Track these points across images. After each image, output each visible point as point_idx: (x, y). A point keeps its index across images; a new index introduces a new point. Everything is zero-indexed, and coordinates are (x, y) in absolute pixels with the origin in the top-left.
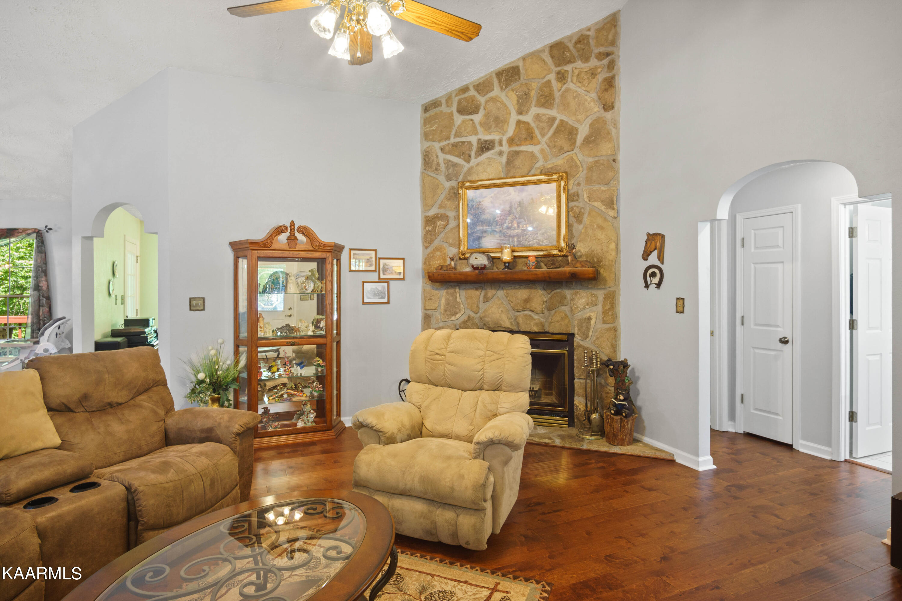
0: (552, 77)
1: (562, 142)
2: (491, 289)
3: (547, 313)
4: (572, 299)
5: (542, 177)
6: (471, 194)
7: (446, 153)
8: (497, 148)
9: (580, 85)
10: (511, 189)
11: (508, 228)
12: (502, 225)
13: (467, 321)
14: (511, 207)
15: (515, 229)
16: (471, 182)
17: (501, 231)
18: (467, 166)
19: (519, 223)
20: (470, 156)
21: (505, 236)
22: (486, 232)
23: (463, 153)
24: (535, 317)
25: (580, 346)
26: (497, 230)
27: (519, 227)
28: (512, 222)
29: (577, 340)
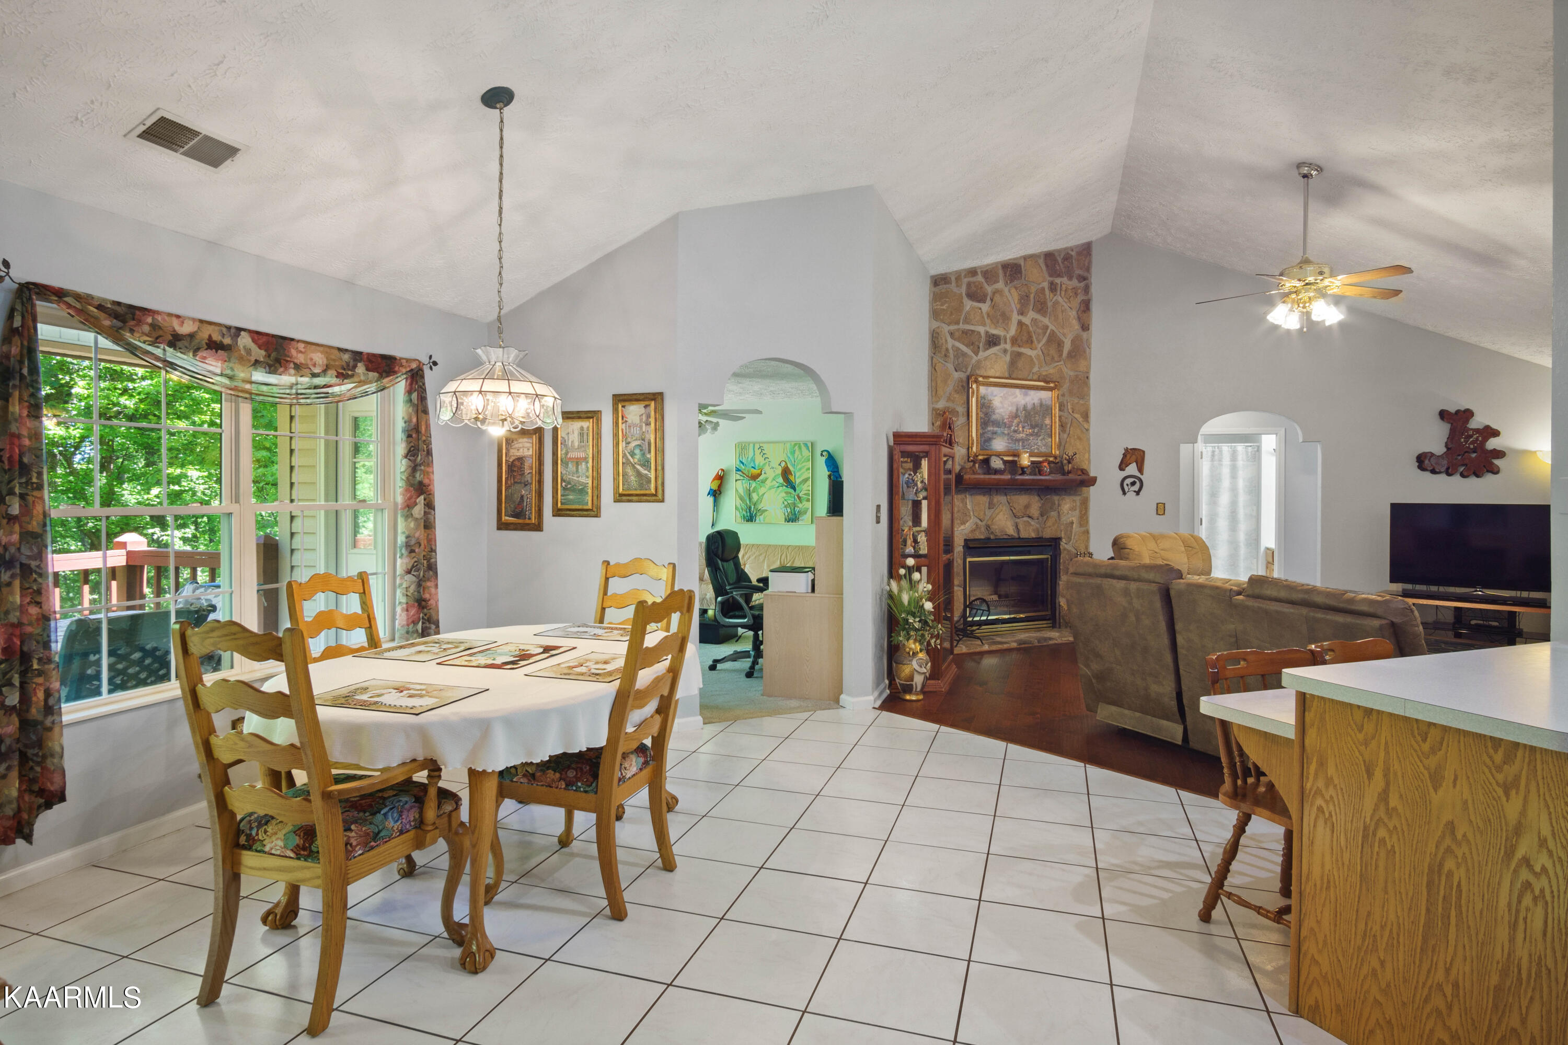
0: (1045, 285)
1: (1053, 351)
2: (997, 495)
3: (1040, 518)
4: (1059, 505)
5: (1042, 384)
6: (983, 390)
7: (955, 340)
8: (1002, 346)
9: (1066, 300)
10: (1017, 391)
11: (1015, 431)
12: (1009, 427)
13: (975, 530)
14: (1017, 410)
15: (1020, 433)
16: (984, 377)
17: (1008, 434)
18: (975, 358)
19: (1023, 427)
20: (979, 348)
21: (1012, 440)
22: (995, 433)
23: (973, 344)
24: (1033, 523)
25: (1065, 549)
26: (1006, 432)
27: (1023, 431)
28: (1018, 425)
29: (1063, 543)
